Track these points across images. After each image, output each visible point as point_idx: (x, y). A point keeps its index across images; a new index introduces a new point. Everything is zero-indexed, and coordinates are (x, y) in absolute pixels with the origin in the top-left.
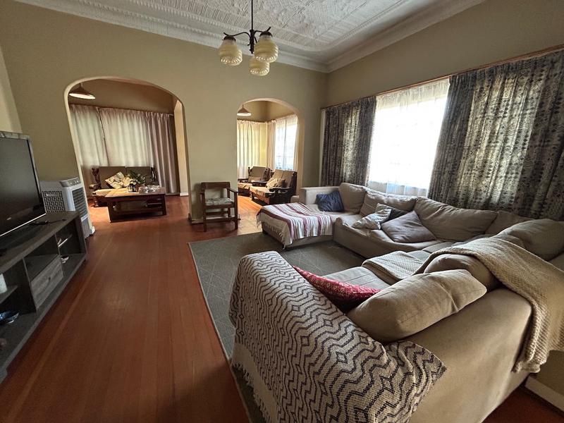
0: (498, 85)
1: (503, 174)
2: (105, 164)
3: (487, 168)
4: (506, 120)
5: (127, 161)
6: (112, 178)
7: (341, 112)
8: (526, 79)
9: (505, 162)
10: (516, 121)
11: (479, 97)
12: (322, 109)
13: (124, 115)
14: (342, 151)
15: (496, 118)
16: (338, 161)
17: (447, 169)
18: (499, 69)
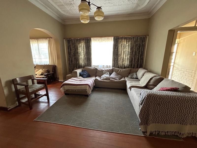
0: (123, 41)
1: (126, 60)
3: (124, 59)
4: (126, 49)
7: (75, 41)
8: (128, 41)
9: (126, 58)
10: (127, 49)
11: (120, 43)
12: (64, 38)
14: (79, 56)
15: (124, 48)
16: (77, 59)
17: (116, 60)
18: (123, 38)
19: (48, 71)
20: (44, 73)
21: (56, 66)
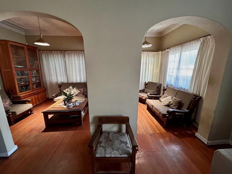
2: (66, 81)
5: (76, 80)
6: (67, 90)
13: (76, 55)
19: (180, 105)
20: (171, 104)
21: (201, 98)
